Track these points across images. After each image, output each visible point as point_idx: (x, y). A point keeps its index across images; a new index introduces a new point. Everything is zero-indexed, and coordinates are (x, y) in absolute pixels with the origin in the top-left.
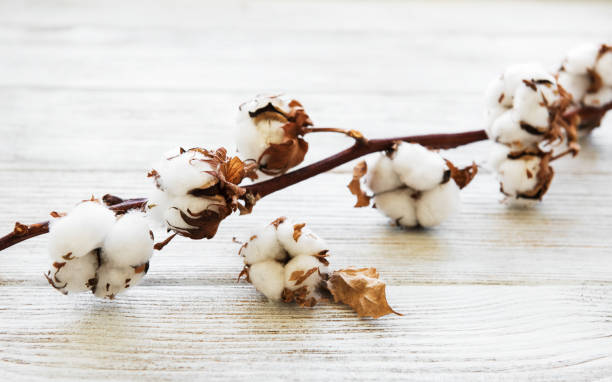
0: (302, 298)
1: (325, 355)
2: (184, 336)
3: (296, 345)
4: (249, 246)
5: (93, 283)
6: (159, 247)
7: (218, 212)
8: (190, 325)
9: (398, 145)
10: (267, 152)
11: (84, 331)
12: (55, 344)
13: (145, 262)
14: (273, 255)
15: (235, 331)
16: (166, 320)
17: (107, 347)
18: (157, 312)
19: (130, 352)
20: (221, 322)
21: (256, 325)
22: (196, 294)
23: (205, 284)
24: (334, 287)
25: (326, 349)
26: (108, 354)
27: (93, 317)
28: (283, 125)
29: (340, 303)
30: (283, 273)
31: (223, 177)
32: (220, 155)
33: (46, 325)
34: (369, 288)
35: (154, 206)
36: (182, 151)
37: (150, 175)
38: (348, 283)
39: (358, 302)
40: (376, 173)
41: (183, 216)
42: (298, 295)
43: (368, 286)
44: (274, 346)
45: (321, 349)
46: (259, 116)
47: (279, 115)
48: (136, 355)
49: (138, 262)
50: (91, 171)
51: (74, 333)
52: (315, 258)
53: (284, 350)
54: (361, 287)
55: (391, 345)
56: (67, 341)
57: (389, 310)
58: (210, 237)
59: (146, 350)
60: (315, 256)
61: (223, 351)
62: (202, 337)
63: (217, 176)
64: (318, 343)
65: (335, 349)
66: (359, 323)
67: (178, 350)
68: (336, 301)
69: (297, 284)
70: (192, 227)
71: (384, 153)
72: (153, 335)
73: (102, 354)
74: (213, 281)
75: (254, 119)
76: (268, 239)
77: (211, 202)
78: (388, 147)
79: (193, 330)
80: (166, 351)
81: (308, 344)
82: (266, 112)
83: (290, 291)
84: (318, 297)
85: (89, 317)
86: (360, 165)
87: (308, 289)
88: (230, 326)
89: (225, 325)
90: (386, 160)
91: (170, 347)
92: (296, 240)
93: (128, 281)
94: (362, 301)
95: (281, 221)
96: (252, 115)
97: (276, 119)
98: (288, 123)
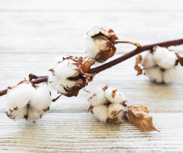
0: (116, 122)
1: (127, 150)
2: (66, 140)
3: (113, 145)
4: (92, 98)
5: (26, 117)
6: (54, 100)
7: (79, 86)
8: (68, 134)
9: (156, 48)
10: (99, 54)
11: (23, 137)
12: (10, 144)
13: (48, 107)
14: (103, 103)
15: (87, 137)
16: (57, 131)
17: (33, 145)
18: (53, 127)
19: (43, 148)
20: (81, 132)
21: (96, 134)
22: (69, 117)
23: (73, 112)
24: (129, 116)
25: (127, 147)
26: (33, 149)
27: (26, 130)
28: (106, 42)
29: (132, 123)
30: (107, 111)
31: (82, 71)
32: (80, 61)
33: (7, 134)
34: (145, 118)
35: (51, 82)
36: (64, 59)
37: (50, 70)
38: (135, 115)
39: (140, 123)
40: (146, 60)
41: (65, 88)
42: (114, 121)
43: (145, 117)
44: (104, 145)
45: (125, 147)
46: (95, 38)
47: (104, 37)
48: (45, 150)
49: (45, 108)
50: (21, 53)
51: (18, 138)
52: (121, 105)
53: (109, 147)
54: (141, 117)
55: (155, 145)
56: (16, 142)
57: (154, 129)
58: (76, 96)
59: (50, 147)
60: (121, 104)
61: (82, 147)
62: (73, 140)
63: (79, 71)
64: (123, 143)
65: (131, 147)
66: (140, 133)
67: (63, 147)
68: (130, 122)
69: (113, 116)
70: (68, 93)
71: (149, 51)
72: (52, 139)
73: (31, 149)
74: (76, 110)
75: (93, 39)
76: (101, 96)
77: (76, 82)
78: (151, 48)
79: (69, 137)
80: (58, 147)
81: (119, 144)
82: (99, 36)
83: (111, 119)
84: (122, 121)
85: (24, 130)
86: (139, 56)
87: (119, 118)
88: (85, 134)
89: (83, 134)
90: (150, 55)
91: (60, 145)
92: (113, 97)
93: (41, 116)
94: (141, 123)
95: (106, 88)
96: (93, 37)
97: (103, 39)
98: (108, 41)
